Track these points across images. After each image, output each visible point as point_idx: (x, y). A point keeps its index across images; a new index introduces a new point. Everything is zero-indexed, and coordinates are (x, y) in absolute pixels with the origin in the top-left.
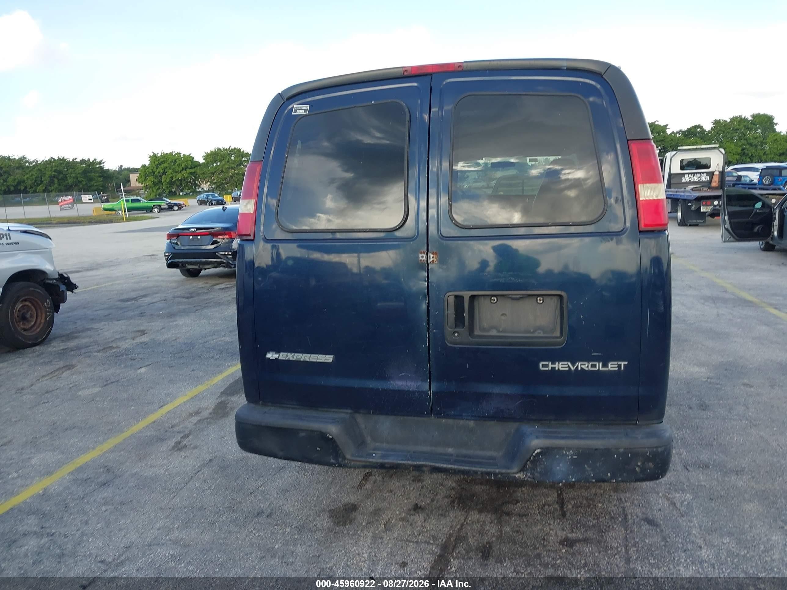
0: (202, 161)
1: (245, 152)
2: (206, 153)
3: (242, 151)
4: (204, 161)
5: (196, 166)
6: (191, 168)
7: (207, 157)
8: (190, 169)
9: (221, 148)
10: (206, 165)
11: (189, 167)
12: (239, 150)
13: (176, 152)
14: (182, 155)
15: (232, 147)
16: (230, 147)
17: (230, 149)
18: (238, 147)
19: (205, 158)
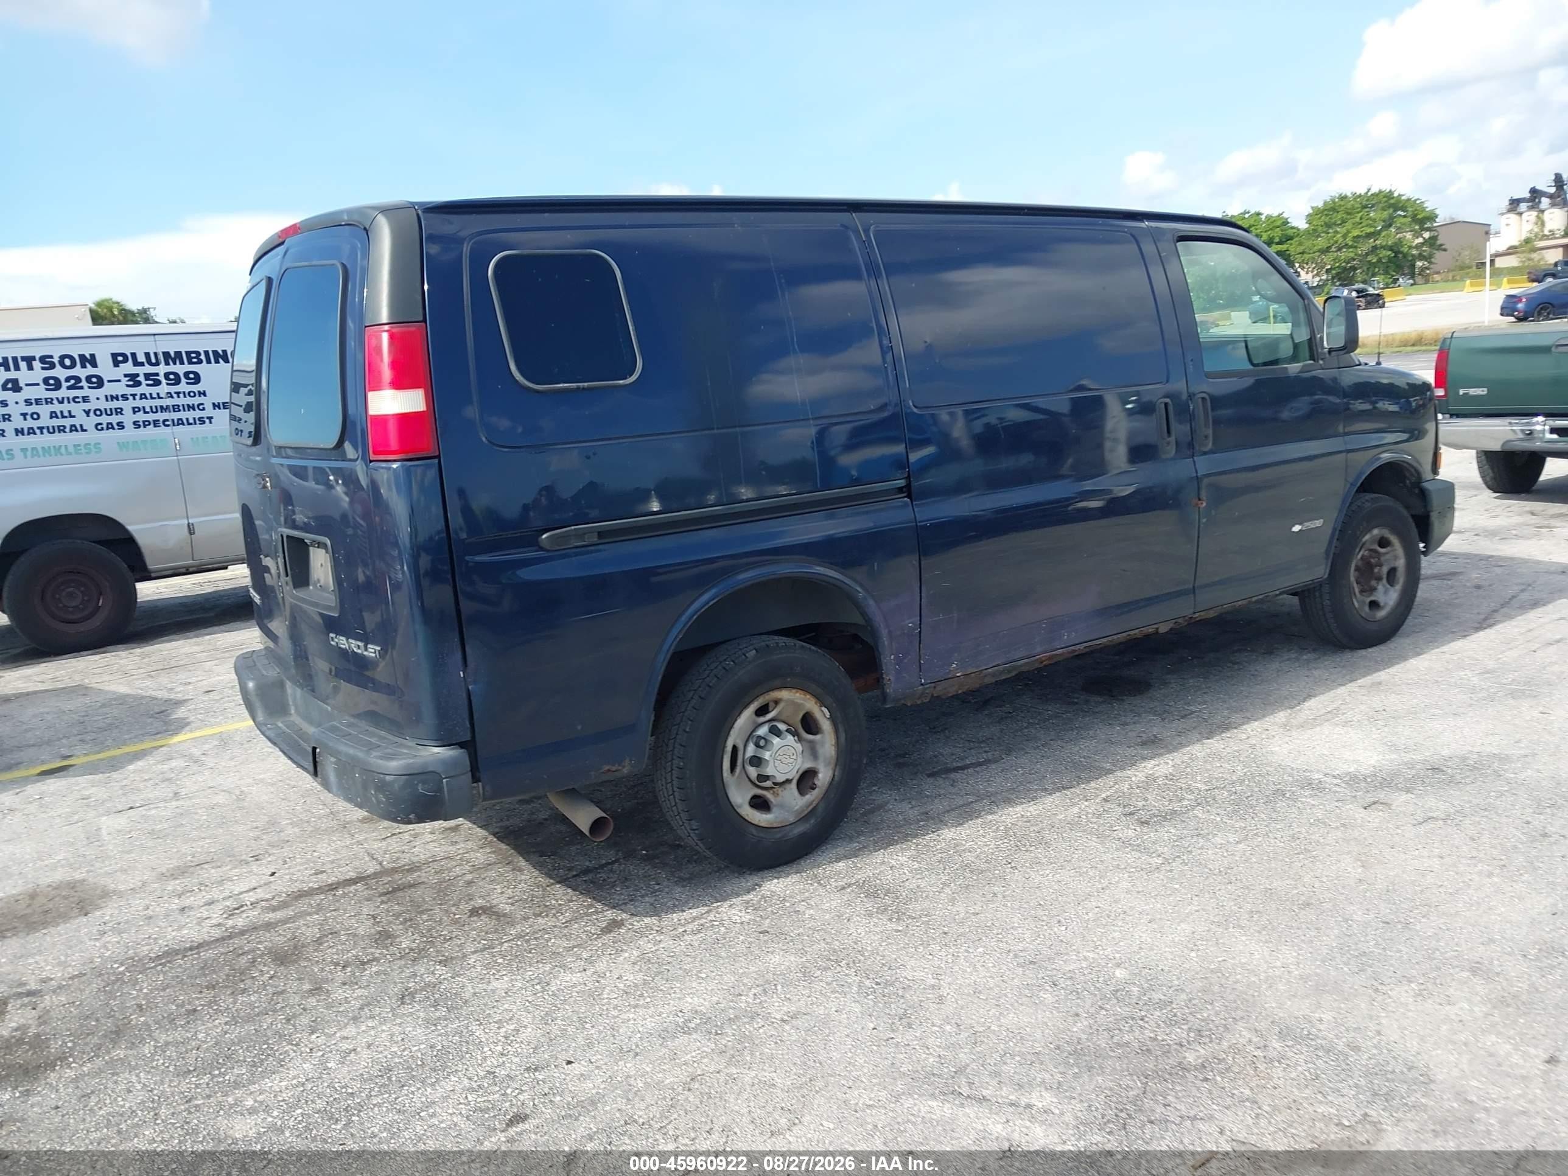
0: (1303, 225)
1: (1403, 198)
2: (1312, 208)
3: (1396, 195)
4: (1307, 226)
5: (1291, 238)
6: (1280, 243)
7: (1316, 214)
8: (1278, 244)
9: (1349, 195)
10: (1313, 233)
11: (1277, 240)
12: (1389, 195)
13: (1252, 212)
14: (1263, 217)
15: (1375, 190)
16: (1369, 190)
17: (1369, 194)
18: (1386, 188)
19: (1310, 218)
